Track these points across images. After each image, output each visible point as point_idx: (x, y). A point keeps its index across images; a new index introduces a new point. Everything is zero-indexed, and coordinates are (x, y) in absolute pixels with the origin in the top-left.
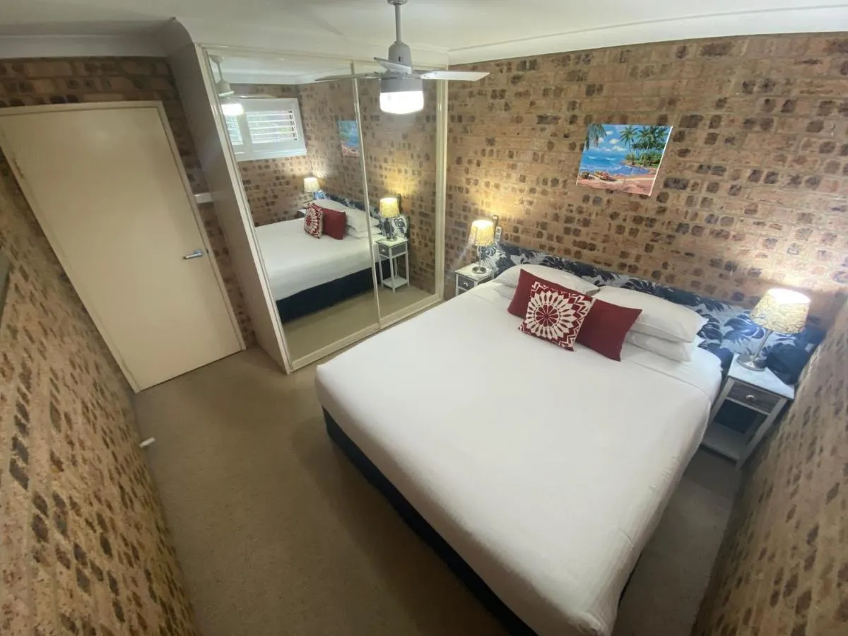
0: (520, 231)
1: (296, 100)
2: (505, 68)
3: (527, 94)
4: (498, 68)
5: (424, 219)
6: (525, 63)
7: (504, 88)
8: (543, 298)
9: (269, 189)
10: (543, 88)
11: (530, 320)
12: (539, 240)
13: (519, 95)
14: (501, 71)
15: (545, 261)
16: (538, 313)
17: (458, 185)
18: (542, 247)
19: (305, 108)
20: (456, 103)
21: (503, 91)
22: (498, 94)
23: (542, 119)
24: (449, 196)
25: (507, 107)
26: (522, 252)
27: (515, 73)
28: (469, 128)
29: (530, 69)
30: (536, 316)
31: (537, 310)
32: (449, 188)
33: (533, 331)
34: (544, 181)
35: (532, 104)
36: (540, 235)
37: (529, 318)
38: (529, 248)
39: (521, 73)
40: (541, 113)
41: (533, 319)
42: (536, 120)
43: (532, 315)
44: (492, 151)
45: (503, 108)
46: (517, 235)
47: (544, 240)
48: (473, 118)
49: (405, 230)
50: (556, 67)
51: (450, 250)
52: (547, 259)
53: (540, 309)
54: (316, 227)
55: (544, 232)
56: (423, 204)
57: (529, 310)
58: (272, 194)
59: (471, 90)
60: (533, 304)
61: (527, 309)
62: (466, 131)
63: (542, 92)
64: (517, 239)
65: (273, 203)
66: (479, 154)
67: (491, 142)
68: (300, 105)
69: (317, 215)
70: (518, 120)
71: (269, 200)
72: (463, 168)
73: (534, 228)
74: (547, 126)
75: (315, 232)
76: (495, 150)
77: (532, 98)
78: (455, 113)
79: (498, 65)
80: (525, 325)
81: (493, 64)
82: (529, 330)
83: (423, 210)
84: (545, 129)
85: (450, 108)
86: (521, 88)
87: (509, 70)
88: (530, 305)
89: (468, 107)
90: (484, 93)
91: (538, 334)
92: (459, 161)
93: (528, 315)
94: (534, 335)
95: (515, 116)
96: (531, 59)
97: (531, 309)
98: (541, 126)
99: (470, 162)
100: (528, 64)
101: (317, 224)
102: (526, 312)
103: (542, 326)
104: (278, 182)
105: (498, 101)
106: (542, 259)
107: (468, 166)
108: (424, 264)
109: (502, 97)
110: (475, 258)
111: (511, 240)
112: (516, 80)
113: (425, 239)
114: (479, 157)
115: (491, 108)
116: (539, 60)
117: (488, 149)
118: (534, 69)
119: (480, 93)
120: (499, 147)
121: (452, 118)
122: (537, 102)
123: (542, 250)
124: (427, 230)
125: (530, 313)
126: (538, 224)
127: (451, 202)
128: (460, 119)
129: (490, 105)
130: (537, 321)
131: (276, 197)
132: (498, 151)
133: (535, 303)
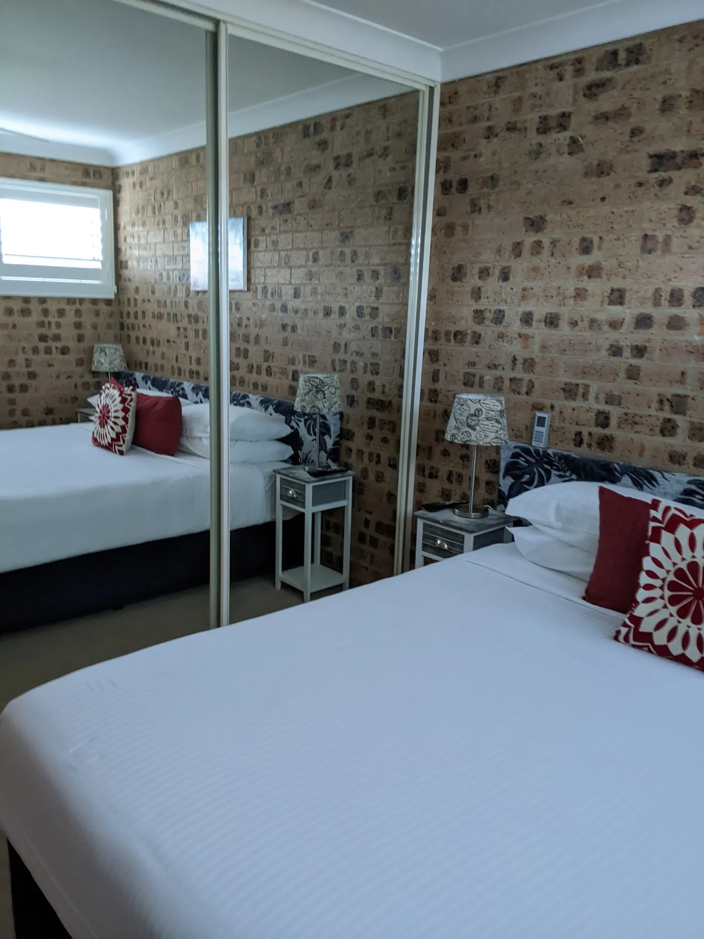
0: (613, 422)
1: (109, 194)
2: (569, 70)
3: (622, 113)
4: (553, 74)
5: (378, 415)
6: (615, 53)
7: (569, 109)
8: (685, 544)
9: (20, 359)
10: (659, 97)
11: (650, 607)
12: (668, 440)
13: (603, 118)
14: (561, 78)
15: (687, 492)
16: (672, 586)
17: (453, 329)
18: (676, 458)
19: (125, 208)
20: (454, 155)
21: (565, 116)
22: (553, 123)
23: (660, 161)
24: (432, 356)
25: (574, 146)
26: (622, 474)
27: (592, 76)
28: (483, 203)
29: (628, 64)
30: (668, 593)
31: (671, 577)
32: (433, 335)
33: (660, 638)
34: (672, 295)
35: (636, 132)
36: (668, 428)
37: (649, 600)
38: (640, 463)
39: (607, 74)
40: (659, 147)
41: (658, 604)
42: (646, 163)
43: (656, 593)
44: (538, 244)
45: (566, 149)
46: (606, 431)
47: (680, 441)
48: (493, 180)
49: (330, 442)
50: (690, 50)
51: (429, 482)
52: (693, 487)
53: (679, 573)
54: (118, 429)
55: (679, 419)
56: (378, 382)
57: (644, 579)
58: (25, 370)
59: (490, 123)
60: (656, 562)
61: (637, 578)
62: (475, 208)
63: (657, 106)
64: (605, 443)
65: (24, 388)
66: (507, 253)
67: (536, 224)
68: (116, 203)
69: (123, 401)
70: (602, 169)
71: (17, 382)
72: (469, 288)
73: (652, 412)
74: (674, 174)
75: (116, 439)
76: (546, 242)
77: (634, 121)
78: (453, 176)
79: (552, 67)
80: (637, 621)
81: (540, 66)
82: (648, 637)
83: (377, 395)
84: (670, 181)
85: (443, 166)
86: (606, 102)
87: (579, 72)
88: (647, 563)
89: (483, 159)
90: (519, 126)
91: (675, 647)
92: (458, 273)
93: (641, 595)
94: (663, 652)
95: (595, 162)
96: (631, 43)
97: (651, 574)
98: (662, 174)
99: (484, 273)
100: (622, 55)
101: (121, 422)
102: (636, 586)
103: (688, 621)
104: (42, 345)
105: (553, 135)
106: (681, 488)
107: (480, 283)
108: (372, 525)
109: (563, 127)
110: (495, 497)
111: (590, 446)
112: (593, 90)
113: (378, 462)
114: (507, 260)
115: (537, 153)
116: (647, 44)
117: (530, 239)
118: (637, 62)
119: (511, 128)
120: (556, 236)
121: (445, 187)
122: (648, 127)
123: (676, 467)
124: (385, 440)
125: (648, 587)
126: (661, 402)
127: (435, 366)
128: (463, 185)
129: (535, 148)
130: (673, 609)
131: (32, 376)
132: (554, 243)
133: (661, 557)
